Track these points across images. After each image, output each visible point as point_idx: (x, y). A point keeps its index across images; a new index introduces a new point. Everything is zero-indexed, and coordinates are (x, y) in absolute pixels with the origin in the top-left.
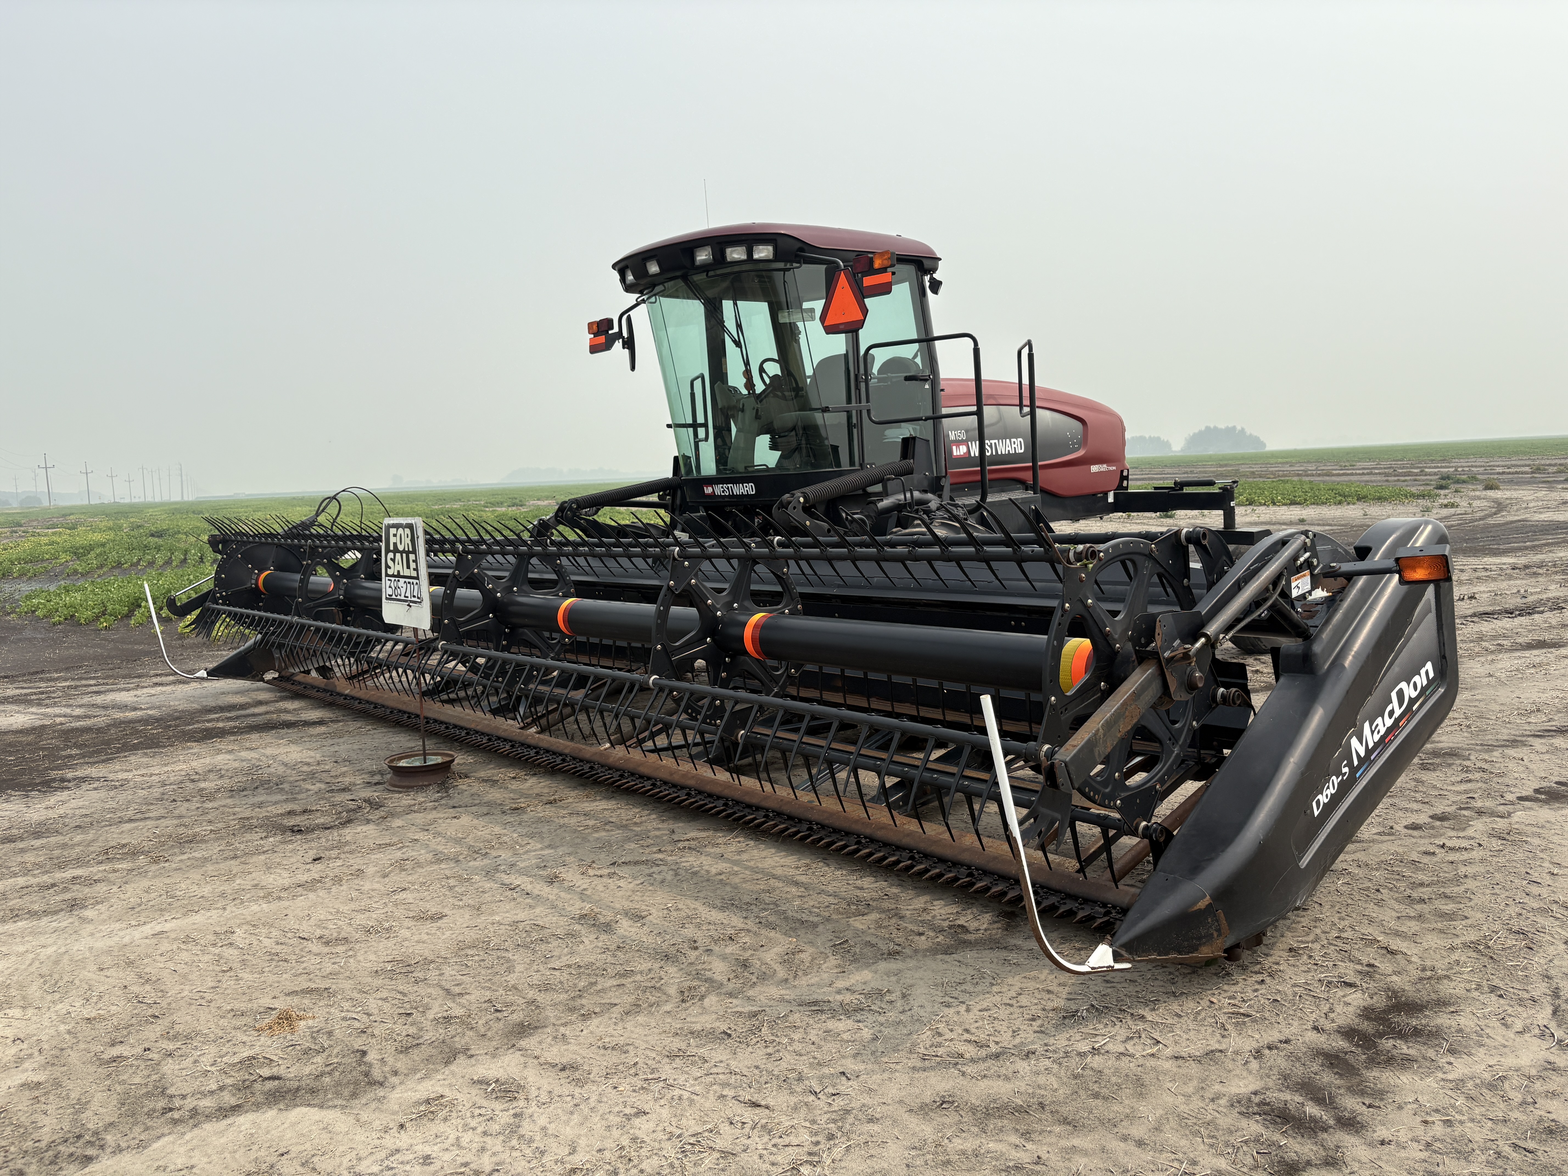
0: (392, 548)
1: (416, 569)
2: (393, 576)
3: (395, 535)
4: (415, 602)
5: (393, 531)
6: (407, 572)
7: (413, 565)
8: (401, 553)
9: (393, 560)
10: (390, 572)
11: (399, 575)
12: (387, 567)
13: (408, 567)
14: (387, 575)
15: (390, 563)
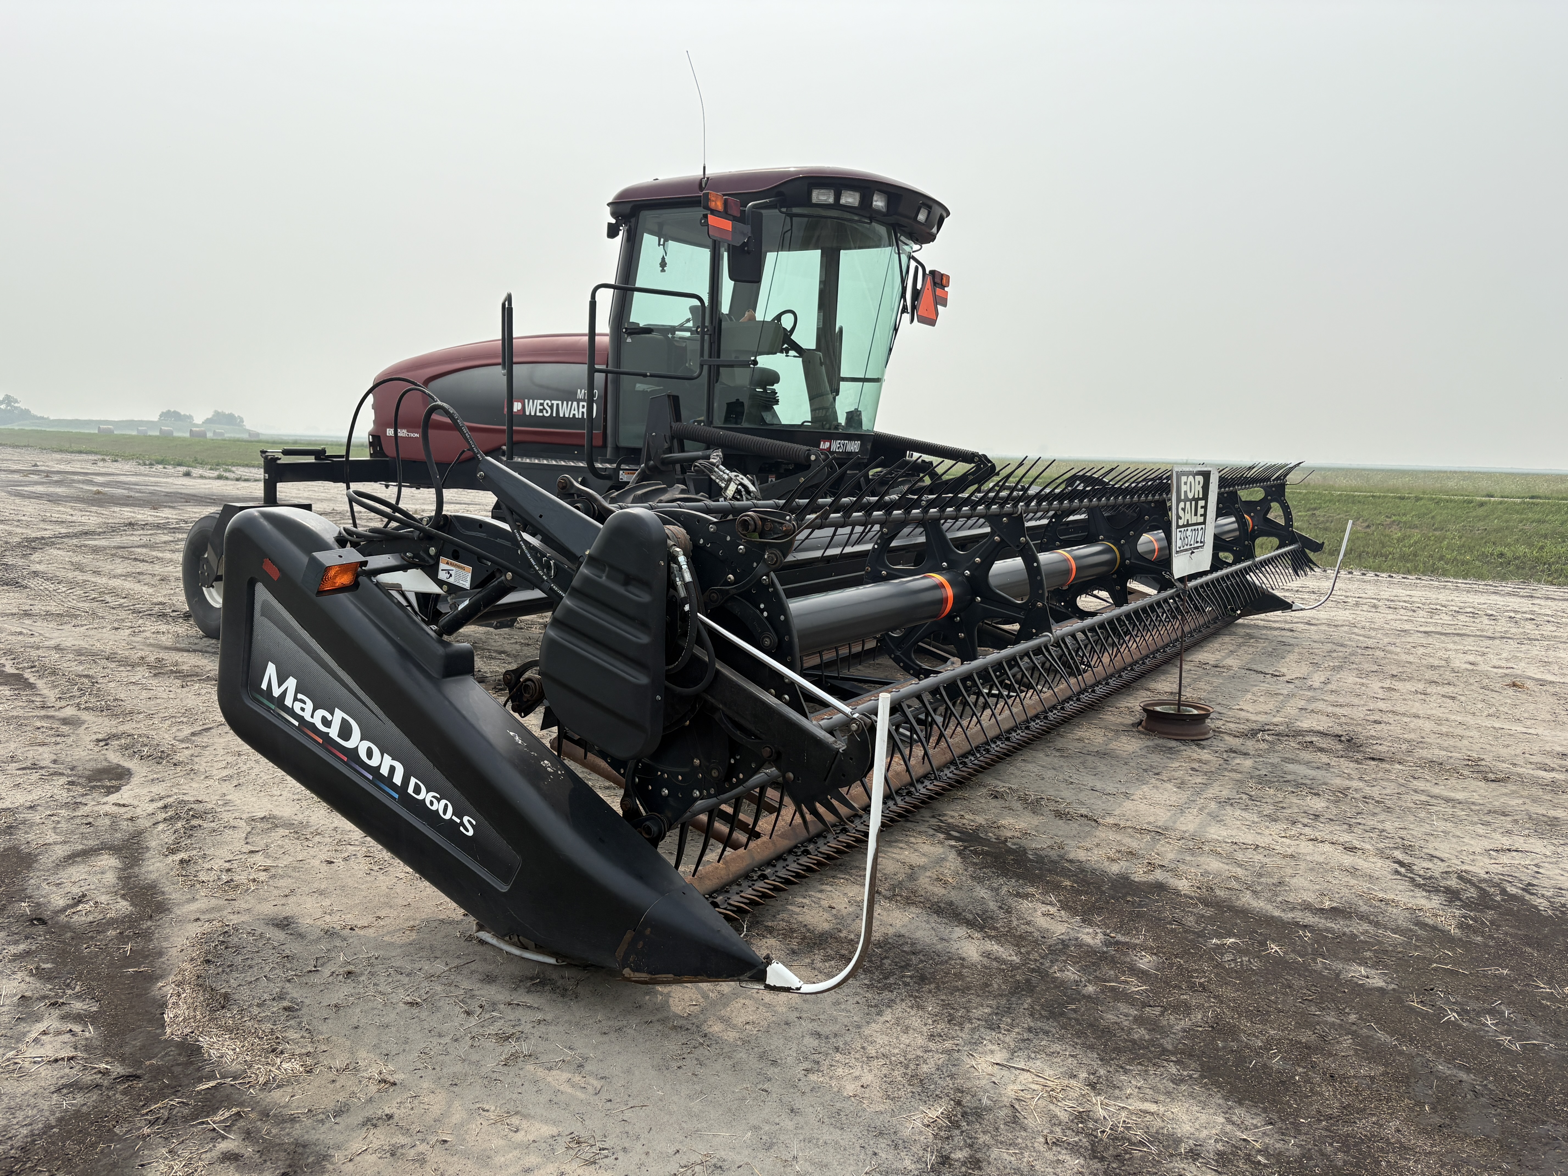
0: (1183, 497)
1: (1204, 515)
2: (1184, 526)
3: (1185, 483)
4: (1197, 548)
5: (1184, 479)
6: (1194, 520)
7: (1201, 511)
8: (1191, 501)
9: (1184, 509)
10: (1181, 523)
11: (1188, 525)
12: (1179, 517)
13: (1196, 514)
14: (1178, 527)
15: (1181, 513)
